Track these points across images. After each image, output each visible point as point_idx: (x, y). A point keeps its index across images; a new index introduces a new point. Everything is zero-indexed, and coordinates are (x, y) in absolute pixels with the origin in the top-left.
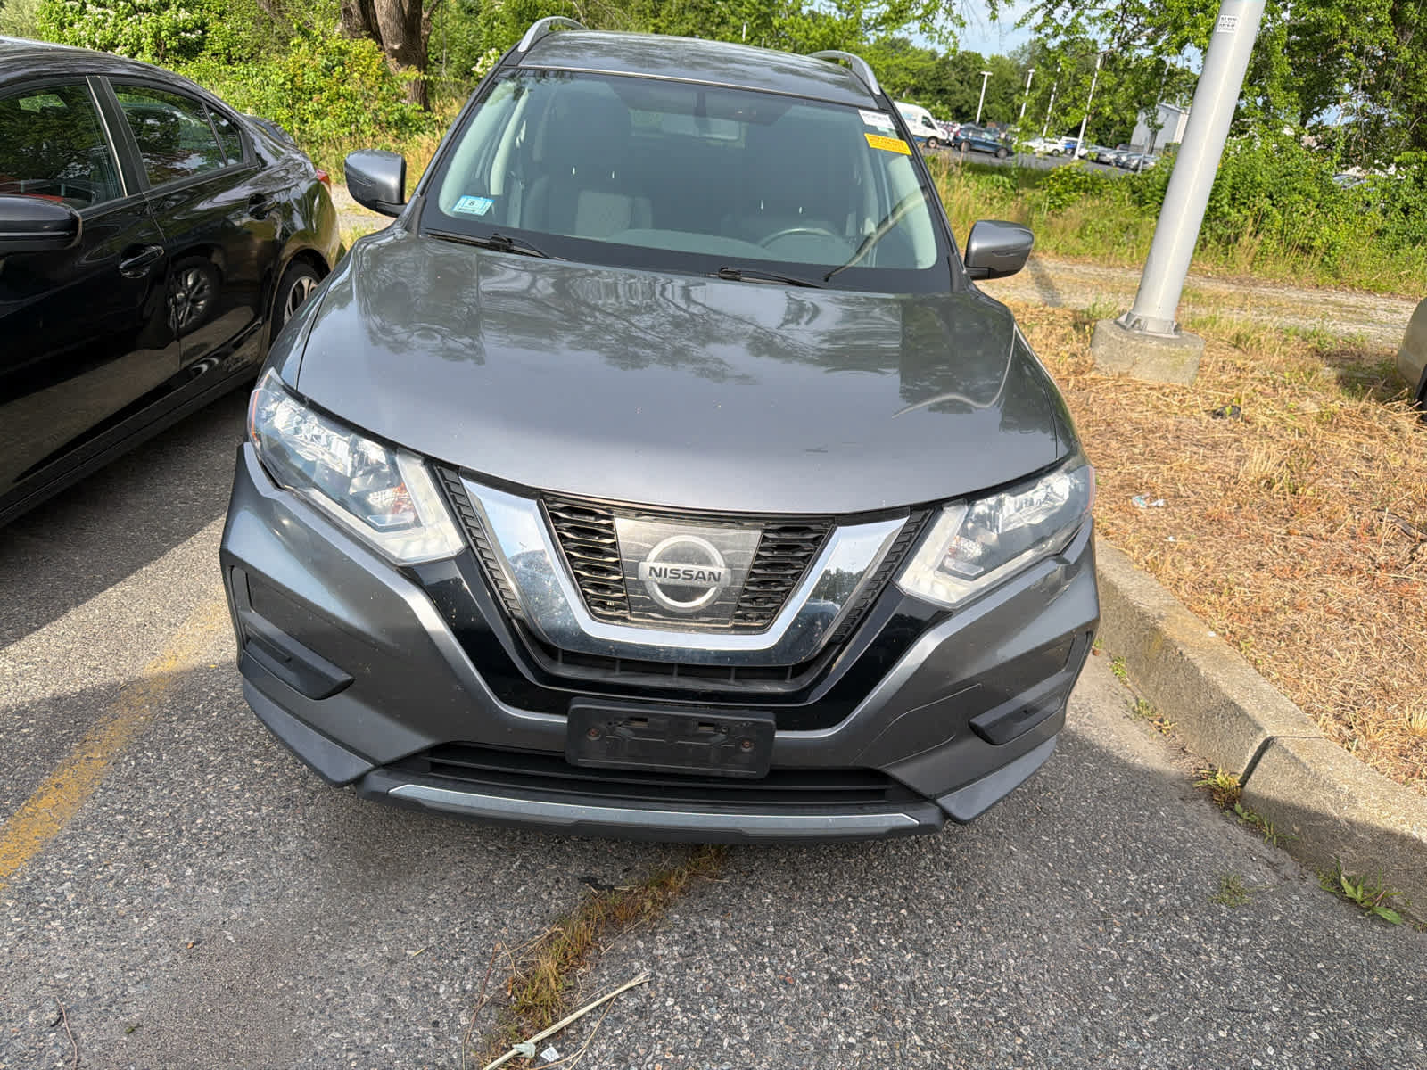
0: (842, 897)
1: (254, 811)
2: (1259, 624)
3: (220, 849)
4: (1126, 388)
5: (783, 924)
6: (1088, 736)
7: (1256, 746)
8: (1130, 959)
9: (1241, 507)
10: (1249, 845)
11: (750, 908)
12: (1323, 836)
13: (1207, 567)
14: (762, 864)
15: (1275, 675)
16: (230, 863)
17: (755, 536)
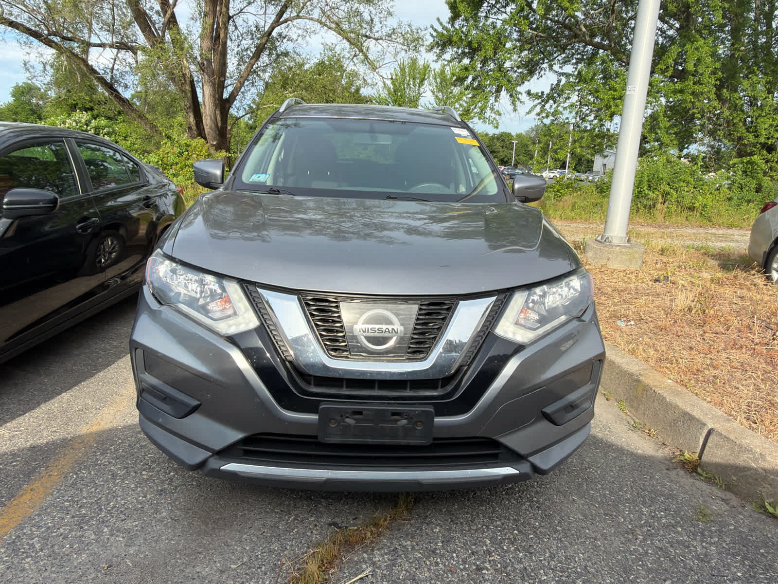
0: (479, 526)
1: (143, 497)
2: (695, 377)
3: (123, 517)
4: (606, 272)
5: (447, 541)
6: (609, 440)
7: (704, 435)
8: (650, 552)
9: (676, 322)
10: (709, 491)
11: (427, 535)
12: (750, 480)
13: (663, 351)
14: (432, 512)
15: (709, 399)
16: (129, 524)
17: (414, 308)
